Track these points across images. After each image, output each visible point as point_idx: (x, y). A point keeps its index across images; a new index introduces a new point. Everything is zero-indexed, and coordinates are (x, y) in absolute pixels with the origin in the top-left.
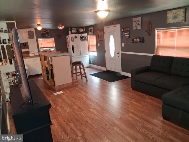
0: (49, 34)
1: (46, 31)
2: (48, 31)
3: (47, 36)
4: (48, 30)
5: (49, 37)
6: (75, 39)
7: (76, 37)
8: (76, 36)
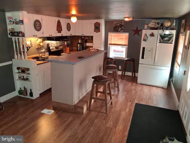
0: (123, 28)
1: (120, 23)
2: (123, 24)
3: (119, 30)
4: (123, 22)
5: (122, 31)
6: (149, 37)
7: (152, 35)
8: (153, 33)
